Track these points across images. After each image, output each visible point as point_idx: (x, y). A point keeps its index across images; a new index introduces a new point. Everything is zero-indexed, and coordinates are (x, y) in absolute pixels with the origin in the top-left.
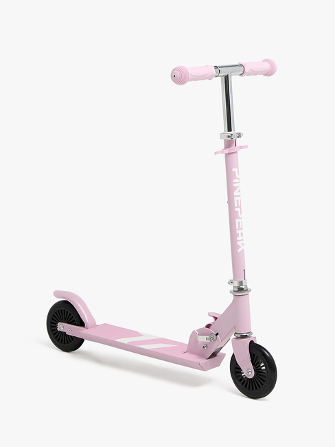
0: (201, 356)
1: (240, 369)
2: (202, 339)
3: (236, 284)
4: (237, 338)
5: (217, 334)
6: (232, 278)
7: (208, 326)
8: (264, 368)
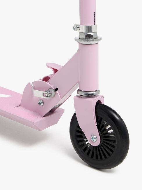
0: (37, 112)
1: (82, 132)
2: (38, 94)
3: (83, 29)
4: (80, 96)
5: (56, 90)
6: (78, 22)
7: (46, 79)
8: (111, 131)
